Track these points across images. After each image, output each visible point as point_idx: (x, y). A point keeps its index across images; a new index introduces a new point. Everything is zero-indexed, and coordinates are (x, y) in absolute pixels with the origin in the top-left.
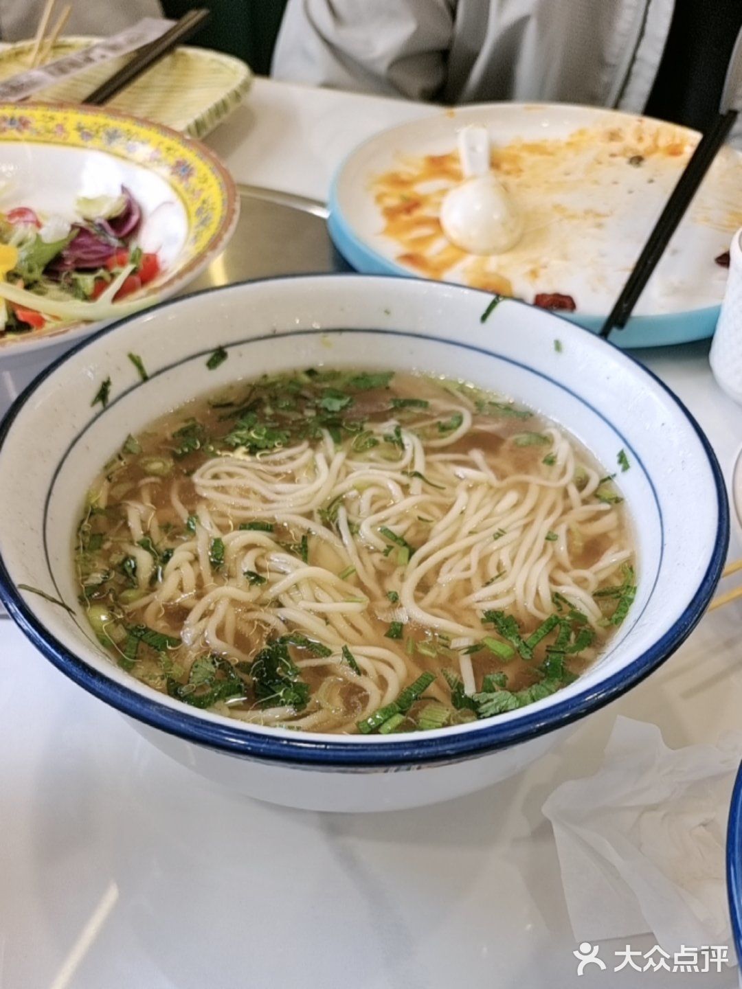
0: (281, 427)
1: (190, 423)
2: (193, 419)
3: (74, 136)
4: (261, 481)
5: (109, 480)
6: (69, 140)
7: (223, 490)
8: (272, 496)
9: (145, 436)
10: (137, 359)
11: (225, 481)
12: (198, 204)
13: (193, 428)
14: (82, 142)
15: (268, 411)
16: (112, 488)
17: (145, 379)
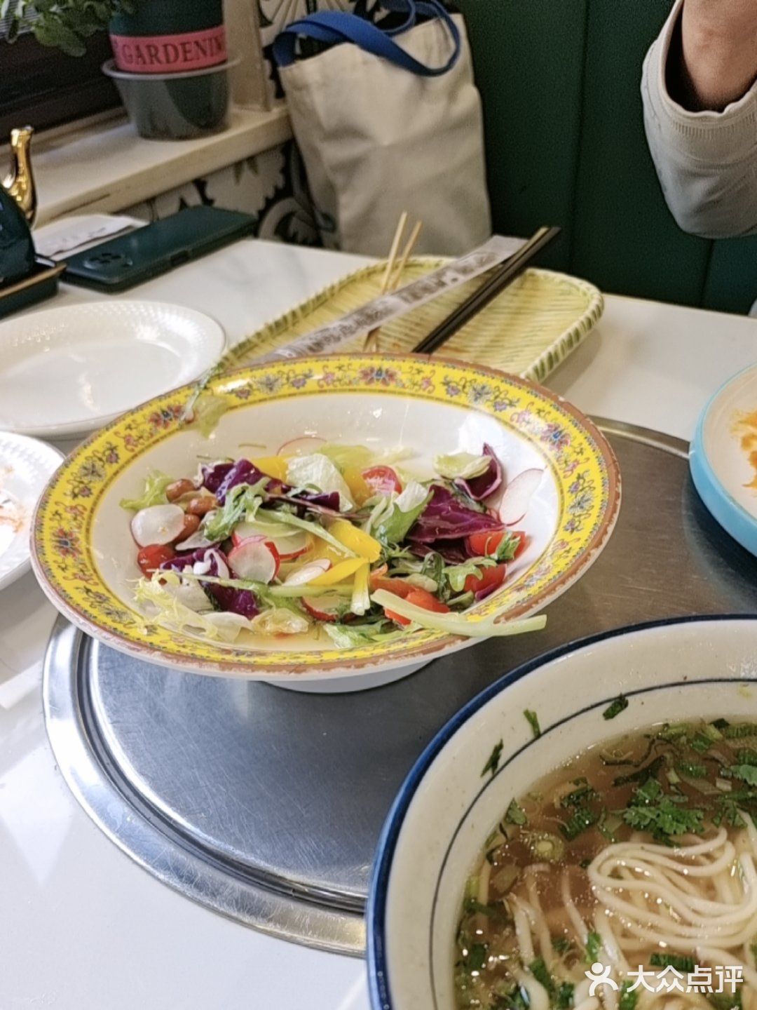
0: (689, 805)
1: (581, 785)
2: (584, 780)
3: (441, 391)
4: (672, 887)
5: (491, 861)
6: (433, 394)
7: (626, 896)
8: (690, 917)
9: (530, 798)
10: (533, 716)
11: (629, 883)
12: (573, 478)
13: (585, 793)
14: (448, 397)
15: (673, 777)
16: (494, 873)
17: (538, 736)
